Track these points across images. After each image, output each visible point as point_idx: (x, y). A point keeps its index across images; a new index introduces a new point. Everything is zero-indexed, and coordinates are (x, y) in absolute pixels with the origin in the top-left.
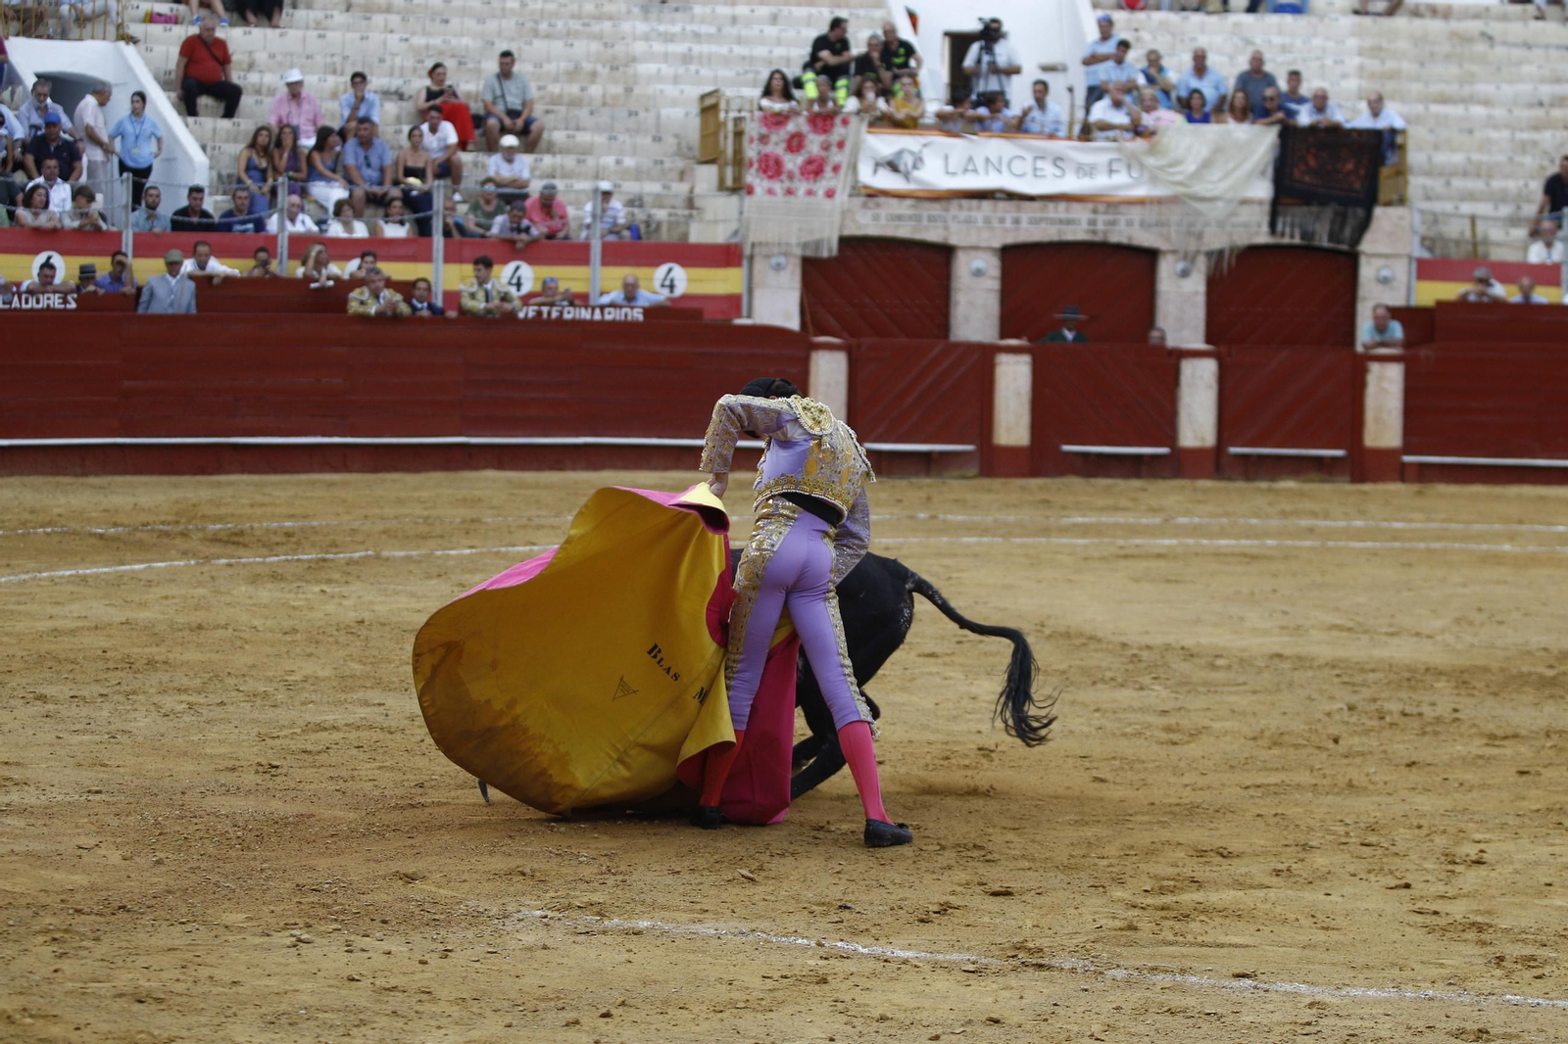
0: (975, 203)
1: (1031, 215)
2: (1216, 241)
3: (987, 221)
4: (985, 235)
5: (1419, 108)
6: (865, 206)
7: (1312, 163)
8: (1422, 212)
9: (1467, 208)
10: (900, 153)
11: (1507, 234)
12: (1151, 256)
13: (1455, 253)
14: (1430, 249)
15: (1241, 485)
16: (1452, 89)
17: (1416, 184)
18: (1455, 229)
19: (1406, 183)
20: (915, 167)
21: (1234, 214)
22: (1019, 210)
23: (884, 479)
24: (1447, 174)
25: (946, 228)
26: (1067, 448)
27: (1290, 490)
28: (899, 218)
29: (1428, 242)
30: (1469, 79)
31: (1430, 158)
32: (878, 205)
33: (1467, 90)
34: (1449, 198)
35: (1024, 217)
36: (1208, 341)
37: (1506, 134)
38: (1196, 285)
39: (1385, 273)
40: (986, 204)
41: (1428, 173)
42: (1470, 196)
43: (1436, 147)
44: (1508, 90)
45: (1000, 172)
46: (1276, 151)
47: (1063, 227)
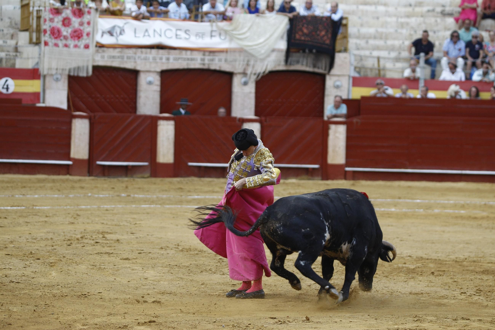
0: (148, 50)
1: (174, 56)
3: (154, 59)
4: (153, 65)
5: (354, 7)
6: (97, 51)
8: (355, 55)
9: (376, 53)
10: (114, 27)
11: (394, 65)
12: (230, 75)
13: (370, 75)
14: (359, 72)
17: (352, 42)
18: (370, 63)
19: (348, 42)
20: (121, 34)
21: (268, 56)
22: (169, 54)
23: (106, 178)
24: (367, 38)
25: (135, 62)
26: (190, 164)
27: (293, 183)
28: (114, 57)
29: (358, 69)
31: (359, 30)
32: (104, 51)
34: (367, 49)
35: (171, 57)
36: (256, 114)
37: (394, 19)
38: (251, 89)
39: (338, 83)
40: (154, 51)
41: (358, 37)
42: (378, 48)
43: (362, 25)
45: (160, 36)
46: (288, 27)
47: (189, 62)
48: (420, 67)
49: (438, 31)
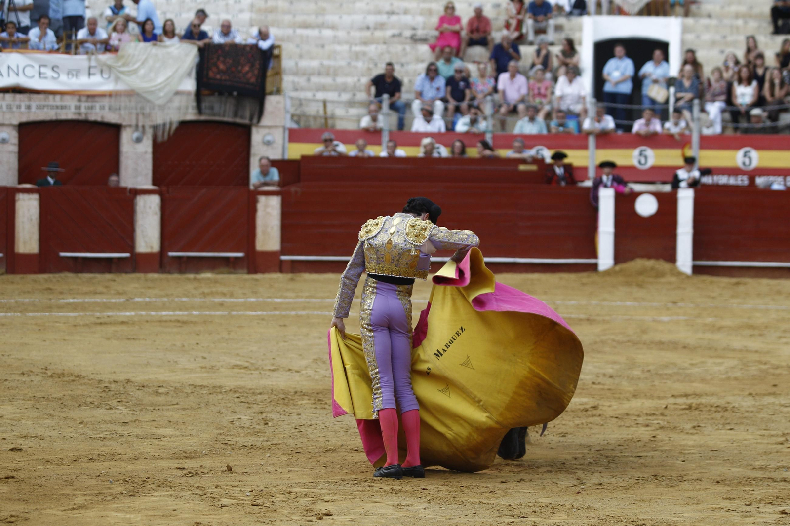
0: (1, 95)
1: (37, 103)
2: (159, 119)
3: (9, 107)
4: (8, 116)
5: (290, 31)
7: (222, 66)
8: (292, 98)
9: (320, 96)
11: (347, 112)
12: (116, 129)
13: (314, 125)
14: (298, 122)
15: (176, 276)
16: (312, 19)
17: (287, 81)
18: (313, 109)
19: (281, 80)
21: (170, 101)
22: (30, 100)
24: (308, 74)
26: (62, 254)
27: (208, 279)
29: (296, 118)
30: (322, 12)
31: (297, 64)
33: (320, 19)
34: (309, 90)
35: (34, 105)
36: (154, 184)
37: (346, 48)
38: (146, 147)
39: (268, 138)
40: (9, 96)
41: (296, 73)
42: (323, 88)
43: (301, 56)
44: (347, 19)
45: (18, 75)
46: (197, 60)
47: (59, 111)
48: (383, 114)
49: (408, 63)
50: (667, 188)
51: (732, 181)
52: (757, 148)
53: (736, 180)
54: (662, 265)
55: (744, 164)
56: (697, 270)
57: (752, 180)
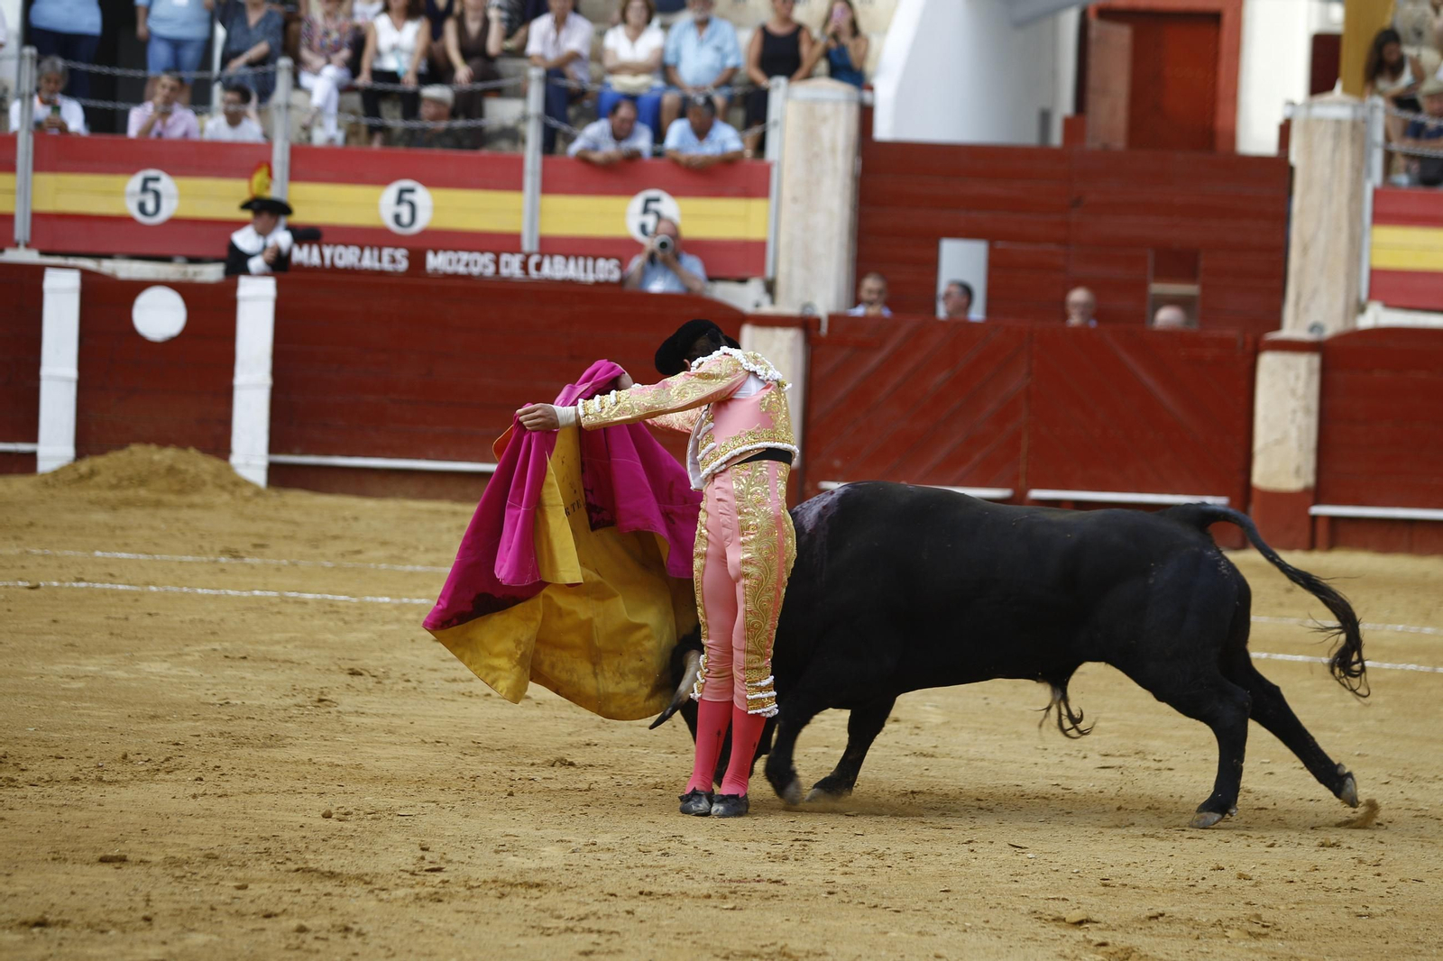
50: (212, 273)
51: (369, 261)
52: (429, 183)
53: (380, 260)
54: (196, 463)
55: (397, 218)
56: (279, 476)
57: (417, 259)
